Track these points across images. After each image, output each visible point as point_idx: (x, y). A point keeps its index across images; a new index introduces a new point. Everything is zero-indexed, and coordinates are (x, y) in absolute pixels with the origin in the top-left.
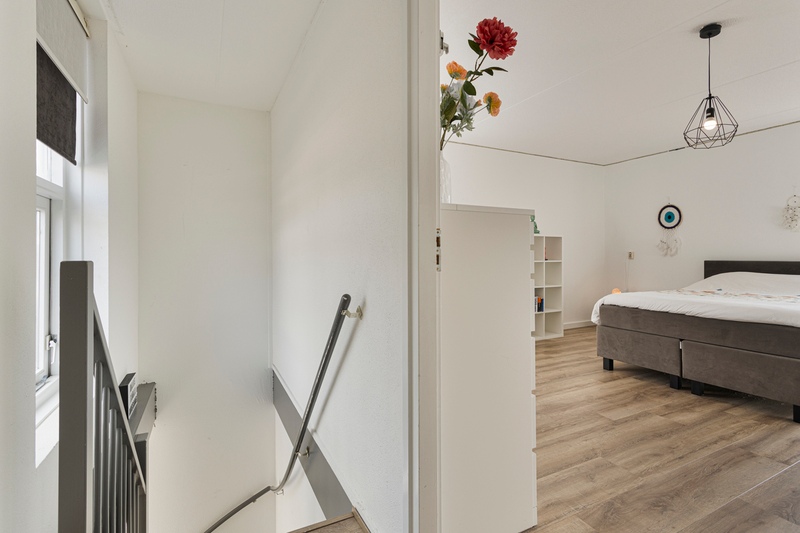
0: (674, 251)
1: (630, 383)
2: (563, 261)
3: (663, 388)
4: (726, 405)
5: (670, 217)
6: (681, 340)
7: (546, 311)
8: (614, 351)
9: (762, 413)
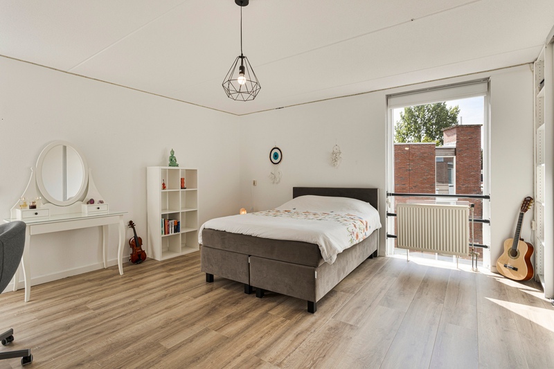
0: (278, 180)
1: (219, 292)
2: (198, 189)
3: (239, 294)
4: (273, 304)
5: (276, 156)
6: (250, 256)
7: (182, 231)
8: (211, 267)
9: (292, 308)
